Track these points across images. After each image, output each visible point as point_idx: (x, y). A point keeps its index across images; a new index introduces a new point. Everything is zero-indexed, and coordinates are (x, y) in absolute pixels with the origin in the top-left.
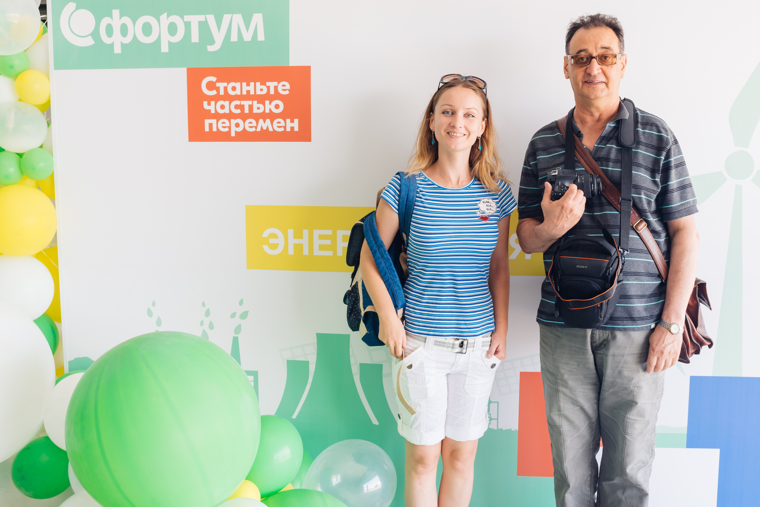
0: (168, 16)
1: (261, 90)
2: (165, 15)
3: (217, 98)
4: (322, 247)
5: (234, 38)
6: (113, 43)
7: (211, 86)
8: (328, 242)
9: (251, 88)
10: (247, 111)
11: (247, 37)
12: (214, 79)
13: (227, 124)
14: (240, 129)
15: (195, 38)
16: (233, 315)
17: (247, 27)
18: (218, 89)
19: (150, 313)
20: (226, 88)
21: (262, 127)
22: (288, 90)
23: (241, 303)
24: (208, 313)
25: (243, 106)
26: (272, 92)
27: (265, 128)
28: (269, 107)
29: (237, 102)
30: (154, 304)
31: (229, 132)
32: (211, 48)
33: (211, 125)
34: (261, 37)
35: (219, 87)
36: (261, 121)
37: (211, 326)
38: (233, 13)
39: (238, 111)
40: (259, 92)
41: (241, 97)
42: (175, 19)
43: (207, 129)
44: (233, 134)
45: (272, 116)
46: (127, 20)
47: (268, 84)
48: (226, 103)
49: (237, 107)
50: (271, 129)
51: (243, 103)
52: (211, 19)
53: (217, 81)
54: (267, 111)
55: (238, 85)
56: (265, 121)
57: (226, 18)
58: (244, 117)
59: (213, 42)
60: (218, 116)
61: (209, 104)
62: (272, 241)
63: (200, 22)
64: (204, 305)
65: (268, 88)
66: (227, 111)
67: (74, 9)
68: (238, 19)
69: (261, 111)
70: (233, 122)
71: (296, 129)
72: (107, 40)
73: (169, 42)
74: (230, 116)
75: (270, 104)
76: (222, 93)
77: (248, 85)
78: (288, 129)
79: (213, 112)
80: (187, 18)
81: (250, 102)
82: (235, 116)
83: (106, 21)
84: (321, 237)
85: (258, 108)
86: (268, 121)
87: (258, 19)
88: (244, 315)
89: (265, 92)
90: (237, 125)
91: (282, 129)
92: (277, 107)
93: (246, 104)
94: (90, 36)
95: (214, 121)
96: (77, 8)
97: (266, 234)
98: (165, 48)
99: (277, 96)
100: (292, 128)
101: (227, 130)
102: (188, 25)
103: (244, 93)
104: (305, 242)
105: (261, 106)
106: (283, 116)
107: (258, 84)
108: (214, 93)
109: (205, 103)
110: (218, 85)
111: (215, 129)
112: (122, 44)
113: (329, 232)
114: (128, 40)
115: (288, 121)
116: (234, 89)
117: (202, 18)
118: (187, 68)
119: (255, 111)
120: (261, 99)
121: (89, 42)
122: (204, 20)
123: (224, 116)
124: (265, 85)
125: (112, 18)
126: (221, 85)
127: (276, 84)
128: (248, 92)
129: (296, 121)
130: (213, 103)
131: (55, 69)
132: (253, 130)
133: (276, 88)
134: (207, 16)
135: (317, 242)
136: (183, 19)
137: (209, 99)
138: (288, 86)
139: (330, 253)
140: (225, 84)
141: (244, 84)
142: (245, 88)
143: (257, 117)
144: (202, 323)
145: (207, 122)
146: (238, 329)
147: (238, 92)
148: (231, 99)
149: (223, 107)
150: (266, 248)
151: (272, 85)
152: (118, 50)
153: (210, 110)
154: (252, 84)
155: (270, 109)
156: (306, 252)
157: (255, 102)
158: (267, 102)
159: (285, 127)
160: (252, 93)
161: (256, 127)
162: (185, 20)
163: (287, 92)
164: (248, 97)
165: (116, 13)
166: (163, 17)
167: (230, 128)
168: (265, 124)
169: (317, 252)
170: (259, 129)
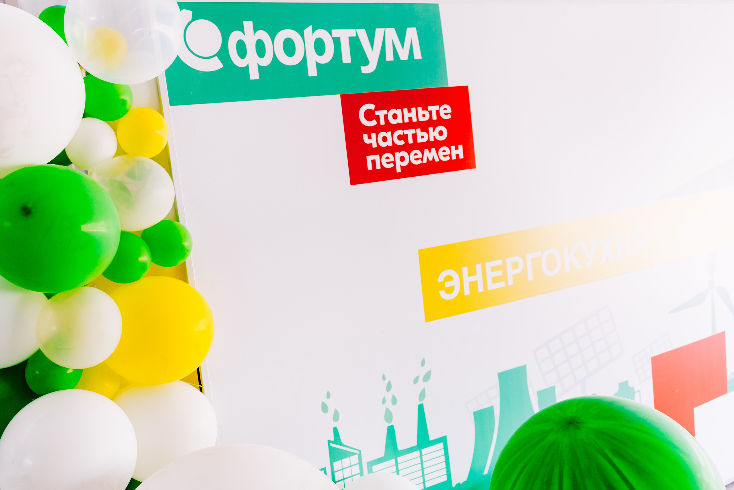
0: (313, 31)
1: (424, 116)
2: (310, 28)
3: (377, 129)
4: (495, 280)
5: (389, 57)
6: (248, 66)
7: (369, 115)
8: (499, 273)
9: (413, 114)
10: (411, 141)
11: (404, 56)
12: (372, 106)
13: (392, 159)
14: (405, 163)
15: (347, 58)
16: (416, 381)
17: (402, 42)
18: (377, 118)
19: (325, 408)
20: (386, 117)
21: (428, 159)
22: (450, 113)
23: (423, 363)
24: (389, 387)
25: (407, 135)
26: (435, 118)
27: (431, 159)
28: (433, 134)
29: (399, 132)
30: (328, 395)
31: (395, 167)
32: (366, 70)
33: (374, 162)
34: (418, 55)
35: (378, 116)
36: (426, 151)
37: (394, 401)
38: (385, 27)
39: (402, 143)
40: (421, 119)
41: (403, 126)
42: (322, 33)
43: (370, 167)
44: (399, 170)
45: (436, 145)
46: (263, 35)
47: (430, 108)
48: (388, 134)
49: (400, 138)
50: (437, 160)
51: (406, 132)
52: (362, 34)
53: (376, 109)
54: (432, 139)
55: (398, 112)
56: (430, 151)
57: (379, 32)
58: (408, 148)
59: (366, 62)
60: (380, 151)
61: (370, 137)
62: (448, 284)
63: (350, 38)
64: (384, 378)
65: (430, 112)
66: (389, 143)
67: (190, 19)
68: (391, 33)
69: (425, 140)
70: (398, 155)
71: (461, 157)
72: (239, 62)
73: (317, 64)
74: (394, 149)
75: (434, 131)
76: (382, 122)
77: (410, 111)
78: (454, 158)
79: (375, 146)
80: (336, 33)
81: (413, 131)
82: (399, 149)
83: (235, 36)
84: (494, 269)
85: (422, 137)
86: (433, 150)
87: (412, 33)
88: (427, 377)
89: (427, 118)
90: (402, 159)
91: (447, 158)
92: (441, 133)
93: (409, 132)
94: (216, 57)
95: (376, 157)
96: (194, 18)
97: (441, 279)
98: (312, 72)
99: (440, 121)
100: (457, 156)
101: (391, 165)
102: (337, 41)
103: (407, 121)
104: (478, 278)
105: (425, 134)
106: (447, 143)
107: (420, 109)
108: (373, 123)
109: (365, 136)
110: (377, 113)
111: (378, 167)
112: (260, 67)
113: (499, 262)
114: (266, 61)
115: (453, 147)
116: (395, 116)
117: (352, 33)
118: (341, 95)
119: (420, 140)
120: (424, 126)
121: (216, 65)
122: (355, 35)
123: (388, 149)
124: (427, 109)
125: (243, 32)
126: (381, 113)
127: (437, 107)
128: (410, 119)
129: (460, 147)
130: (373, 135)
131: (171, 104)
132: (419, 162)
133: (438, 112)
134: (358, 30)
135: (490, 275)
136: (331, 33)
137: (369, 131)
138: (449, 110)
139: (502, 284)
140: (385, 112)
141: (405, 110)
142: (407, 115)
143: (422, 147)
144: (384, 401)
145: (369, 159)
146: (422, 395)
147: (399, 120)
148: (392, 128)
149: (385, 139)
150: (443, 294)
151: (433, 109)
152: (254, 75)
153: (371, 144)
154: (413, 109)
155: (434, 137)
156: (481, 289)
157: (418, 130)
158: (431, 129)
159: (450, 156)
160: (414, 120)
161: (422, 159)
162: (333, 36)
163: (449, 117)
164: (411, 125)
165: (248, 25)
166: (308, 31)
167: (394, 163)
168: (430, 155)
169: (491, 286)
170: (425, 161)
